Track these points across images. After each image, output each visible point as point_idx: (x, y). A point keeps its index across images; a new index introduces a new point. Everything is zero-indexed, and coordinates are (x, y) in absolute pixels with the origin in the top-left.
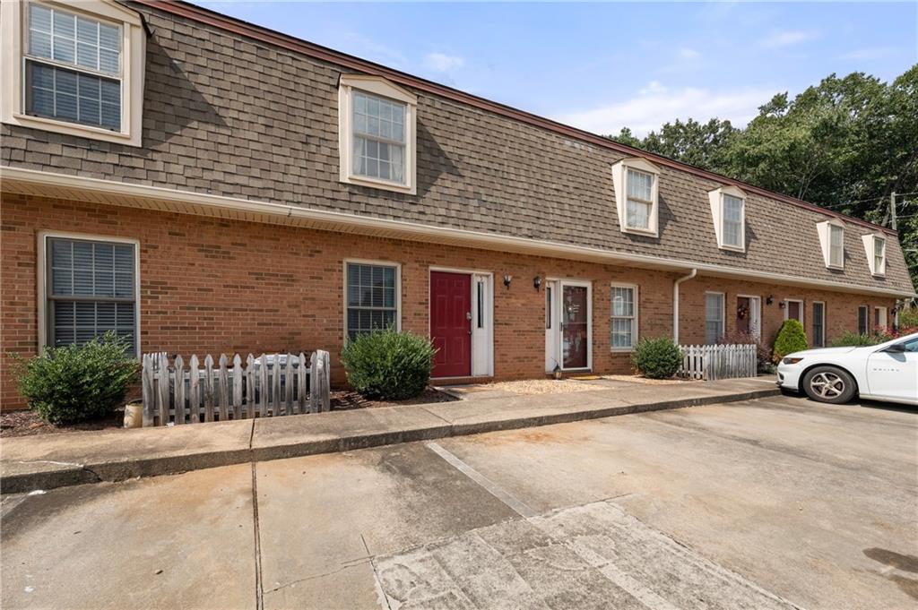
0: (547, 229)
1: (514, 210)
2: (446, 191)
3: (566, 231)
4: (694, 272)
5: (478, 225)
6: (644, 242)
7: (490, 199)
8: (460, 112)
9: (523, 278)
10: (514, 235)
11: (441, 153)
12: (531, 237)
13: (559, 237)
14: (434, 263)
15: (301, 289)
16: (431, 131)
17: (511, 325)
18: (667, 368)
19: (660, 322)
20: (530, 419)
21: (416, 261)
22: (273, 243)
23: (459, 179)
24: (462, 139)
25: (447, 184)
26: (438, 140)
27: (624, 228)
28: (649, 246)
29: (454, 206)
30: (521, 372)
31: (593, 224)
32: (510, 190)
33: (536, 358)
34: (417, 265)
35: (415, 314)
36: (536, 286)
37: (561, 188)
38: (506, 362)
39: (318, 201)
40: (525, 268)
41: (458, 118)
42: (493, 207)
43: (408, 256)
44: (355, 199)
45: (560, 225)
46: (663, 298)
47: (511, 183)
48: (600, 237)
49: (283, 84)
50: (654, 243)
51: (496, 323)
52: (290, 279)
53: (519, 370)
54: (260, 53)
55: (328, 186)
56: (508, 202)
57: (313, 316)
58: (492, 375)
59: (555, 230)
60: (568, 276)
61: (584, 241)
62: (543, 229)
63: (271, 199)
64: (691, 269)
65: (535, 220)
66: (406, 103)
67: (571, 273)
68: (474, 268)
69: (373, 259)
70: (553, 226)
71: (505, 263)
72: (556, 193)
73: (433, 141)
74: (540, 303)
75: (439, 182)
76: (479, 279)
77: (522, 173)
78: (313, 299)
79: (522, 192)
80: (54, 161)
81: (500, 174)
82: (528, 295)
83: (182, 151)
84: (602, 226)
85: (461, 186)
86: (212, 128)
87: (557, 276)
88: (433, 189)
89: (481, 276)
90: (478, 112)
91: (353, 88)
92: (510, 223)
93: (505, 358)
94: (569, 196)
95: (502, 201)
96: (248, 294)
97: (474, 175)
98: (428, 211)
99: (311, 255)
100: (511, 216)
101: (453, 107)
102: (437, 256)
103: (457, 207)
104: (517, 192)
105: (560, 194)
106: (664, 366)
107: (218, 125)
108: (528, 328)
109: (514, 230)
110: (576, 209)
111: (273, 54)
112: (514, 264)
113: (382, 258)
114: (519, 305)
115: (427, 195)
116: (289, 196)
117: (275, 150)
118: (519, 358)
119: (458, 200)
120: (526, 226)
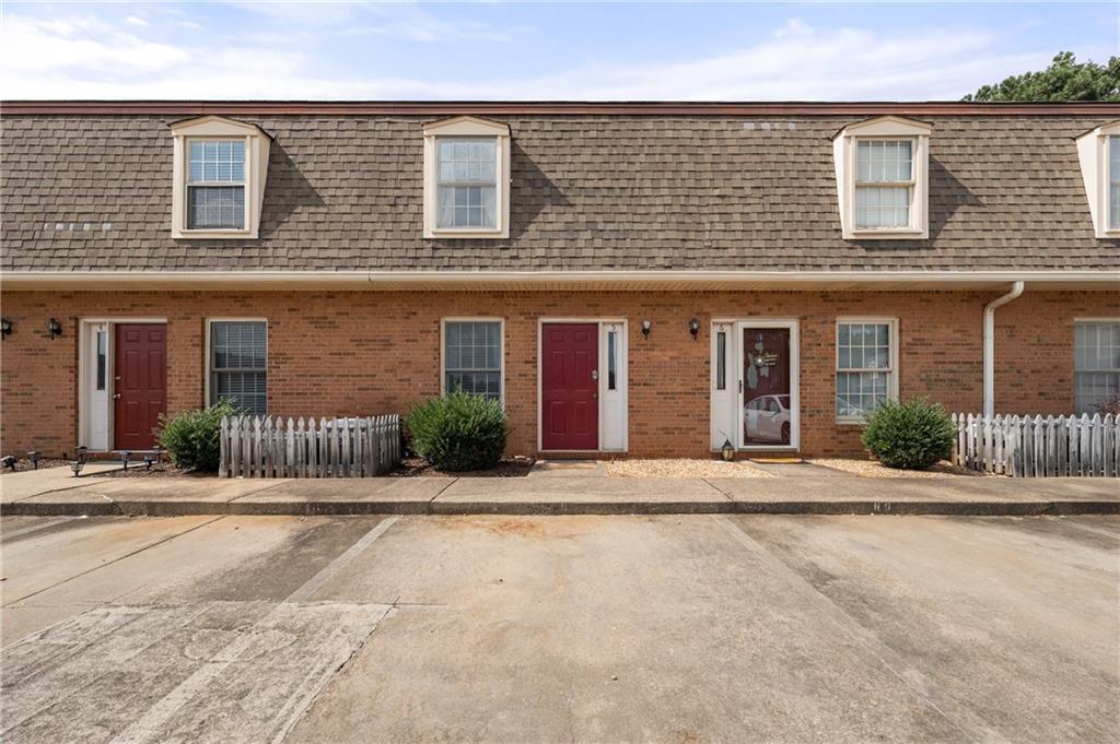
0: (698, 254)
1: (645, 235)
2: (549, 227)
3: (733, 252)
4: (1019, 288)
5: (589, 261)
6: (895, 249)
7: (611, 226)
8: (578, 127)
9: (673, 322)
10: (643, 268)
11: (546, 182)
12: (669, 267)
13: (718, 261)
14: (544, 314)
15: (396, 353)
16: (535, 159)
17: (653, 385)
18: (913, 451)
19: (951, 376)
20: (539, 504)
21: (521, 314)
22: (370, 309)
23: (568, 209)
24: (576, 159)
25: (552, 218)
26: (543, 168)
27: (849, 230)
28: (906, 253)
29: (557, 244)
30: (670, 448)
31: (786, 235)
32: (641, 210)
33: (694, 429)
34: (522, 318)
35: (520, 375)
36: (694, 332)
37: (729, 192)
38: (646, 433)
39: (401, 262)
40: (675, 309)
41: (573, 135)
42: (613, 236)
43: (511, 308)
44: (438, 254)
45: (722, 244)
46: (958, 335)
47: (644, 201)
48: (798, 253)
49: (378, 151)
50: (919, 249)
51: (632, 383)
52: (387, 344)
53: (664, 446)
54: (361, 127)
55: (412, 245)
56: (636, 227)
57: (409, 380)
58: (626, 450)
59: (712, 253)
60: (750, 314)
61: (764, 261)
62: (690, 254)
63: (356, 267)
64: (1011, 283)
65: (679, 244)
66: (496, 137)
67: (758, 308)
68: (598, 315)
69: (471, 315)
70: (710, 247)
71: (644, 305)
72: (719, 201)
73: (538, 171)
74: (700, 355)
75: (540, 217)
76: (610, 328)
77: (664, 183)
78: (408, 362)
79: (661, 209)
80: (201, 262)
81: (629, 192)
82: (680, 345)
83: (287, 235)
84: (803, 235)
85: (569, 218)
86: (313, 209)
87: (733, 316)
88: (532, 227)
89: (613, 324)
90: (603, 120)
91: (437, 137)
92: (637, 252)
93: (644, 428)
94: (742, 201)
95: (628, 226)
96: (349, 360)
97: (589, 201)
98: (522, 254)
99: (406, 318)
100: (640, 243)
101: (568, 124)
102: (548, 305)
103: (562, 244)
104: (653, 210)
105: (726, 201)
106: (907, 448)
107: (317, 206)
108: (680, 389)
109: (643, 262)
110: (754, 217)
111: (371, 125)
112: (657, 305)
113: (481, 314)
114: (667, 359)
115: (524, 236)
116: (372, 262)
117: (365, 218)
118: (667, 429)
119: (563, 235)
120: (663, 253)
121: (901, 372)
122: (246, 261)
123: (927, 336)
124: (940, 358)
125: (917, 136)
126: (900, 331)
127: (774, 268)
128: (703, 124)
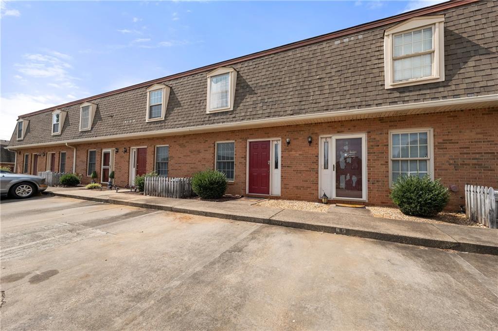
0: (306, 107)
1: (284, 102)
2: (247, 104)
3: (323, 104)
5: (260, 116)
6: (420, 90)
7: (270, 100)
8: (261, 61)
9: (300, 138)
10: (281, 116)
11: (248, 86)
12: (292, 114)
13: (315, 109)
14: (249, 138)
15: (202, 155)
16: (245, 78)
17: (292, 167)
21: (240, 139)
22: (194, 140)
23: (255, 95)
24: (260, 74)
25: (249, 100)
26: (247, 81)
27: (388, 84)
28: (428, 91)
29: (250, 110)
30: (298, 196)
31: (352, 92)
32: (283, 91)
33: (310, 187)
34: (241, 140)
35: (240, 163)
36: (310, 142)
37: (324, 76)
38: (288, 188)
39: (200, 123)
40: (302, 133)
41: (260, 65)
42: (271, 104)
43: (237, 137)
44: (211, 119)
45: (318, 101)
47: (285, 87)
48: (358, 100)
49: (198, 85)
50: (438, 87)
51: (282, 166)
52: (199, 152)
53: (297, 194)
54: (194, 78)
55: (202, 117)
56: (281, 99)
57: (205, 165)
58: (280, 195)
59: (313, 105)
60: (338, 132)
61: (339, 106)
62: (303, 107)
63: (188, 126)
65: (298, 103)
66: (229, 73)
67: (342, 129)
68: (269, 137)
69: (224, 140)
70: (312, 103)
71: (288, 132)
72: (319, 81)
73: (245, 82)
74: (313, 152)
75: (244, 100)
76: (276, 142)
77: (294, 78)
78: (205, 158)
79: (291, 89)
80: (151, 129)
81: (279, 84)
82: (303, 149)
83: (171, 118)
84: (362, 90)
85: (255, 99)
86: (178, 108)
87: (329, 134)
88: (241, 105)
90: (272, 56)
92: (279, 110)
93: (287, 186)
94: (330, 79)
95: (277, 99)
96: (188, 158)
97: (263, 91)
98: (237, 115)
99: (205, 142)
100: (281, 105)
101: (258, 61)
102: (250, 135)
103: (251, 110)
104: (288, 90)
105: (322, 80)
107: (179, 107)
108: (304, 169)
109: (281, 113)
110: (335, 86)
111: (196, 76)
112: (294, 131)
113: (227, 140)
114: (297, 155)
115: (239, 108)
116: (192, 124)
117: (192, 109)
118: (297, 187)
119: (252, 106)
120: (290, 108)
121: (435, 159)
122: (161, 128)
123: (454, 138)
124: (465, 151)
125: (434, 24)
126: (434, 135)
127: (343, 109)
128: (314, 47)
